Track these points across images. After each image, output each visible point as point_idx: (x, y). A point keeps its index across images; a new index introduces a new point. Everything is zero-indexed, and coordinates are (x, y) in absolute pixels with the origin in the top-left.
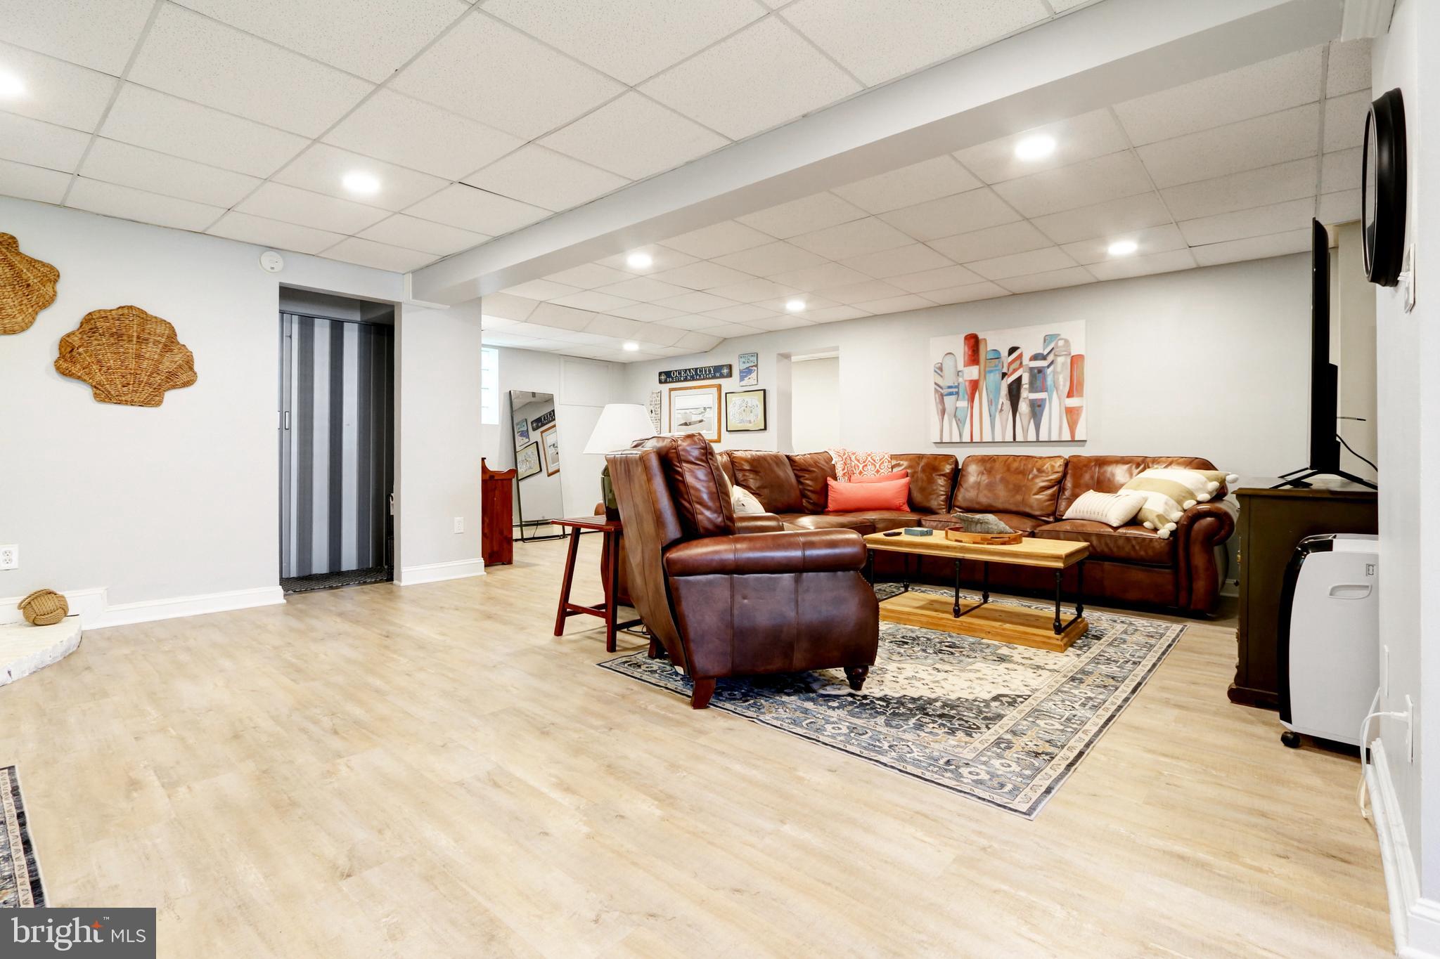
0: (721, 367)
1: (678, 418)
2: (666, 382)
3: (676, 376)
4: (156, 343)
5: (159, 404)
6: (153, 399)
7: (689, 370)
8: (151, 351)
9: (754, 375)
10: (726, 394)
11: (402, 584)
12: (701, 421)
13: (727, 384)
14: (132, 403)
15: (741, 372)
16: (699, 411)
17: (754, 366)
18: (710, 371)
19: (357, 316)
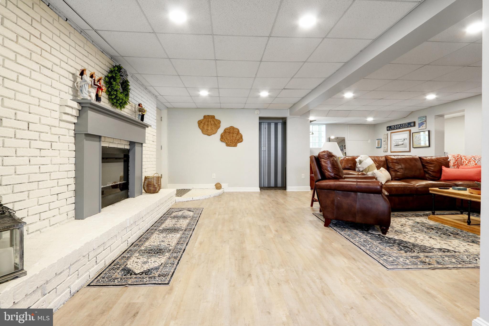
0: (411, 123)
1: (394, 143)
2: (389, 130)
3: (393, 128)
4: (236, 133)
5: (236, 146)
6: (235, 145)
7: (398, 125)
8: (235, 135)
9: (424, 125)
10: (413, 133)
11: (287, 191)
12: (403, 144)
13: (413, 129)
14: (232, 146)
15: (419, 124)
16: (401, 140)
17: (425, 121)
18: (406, 125)
19: (281, 121)
